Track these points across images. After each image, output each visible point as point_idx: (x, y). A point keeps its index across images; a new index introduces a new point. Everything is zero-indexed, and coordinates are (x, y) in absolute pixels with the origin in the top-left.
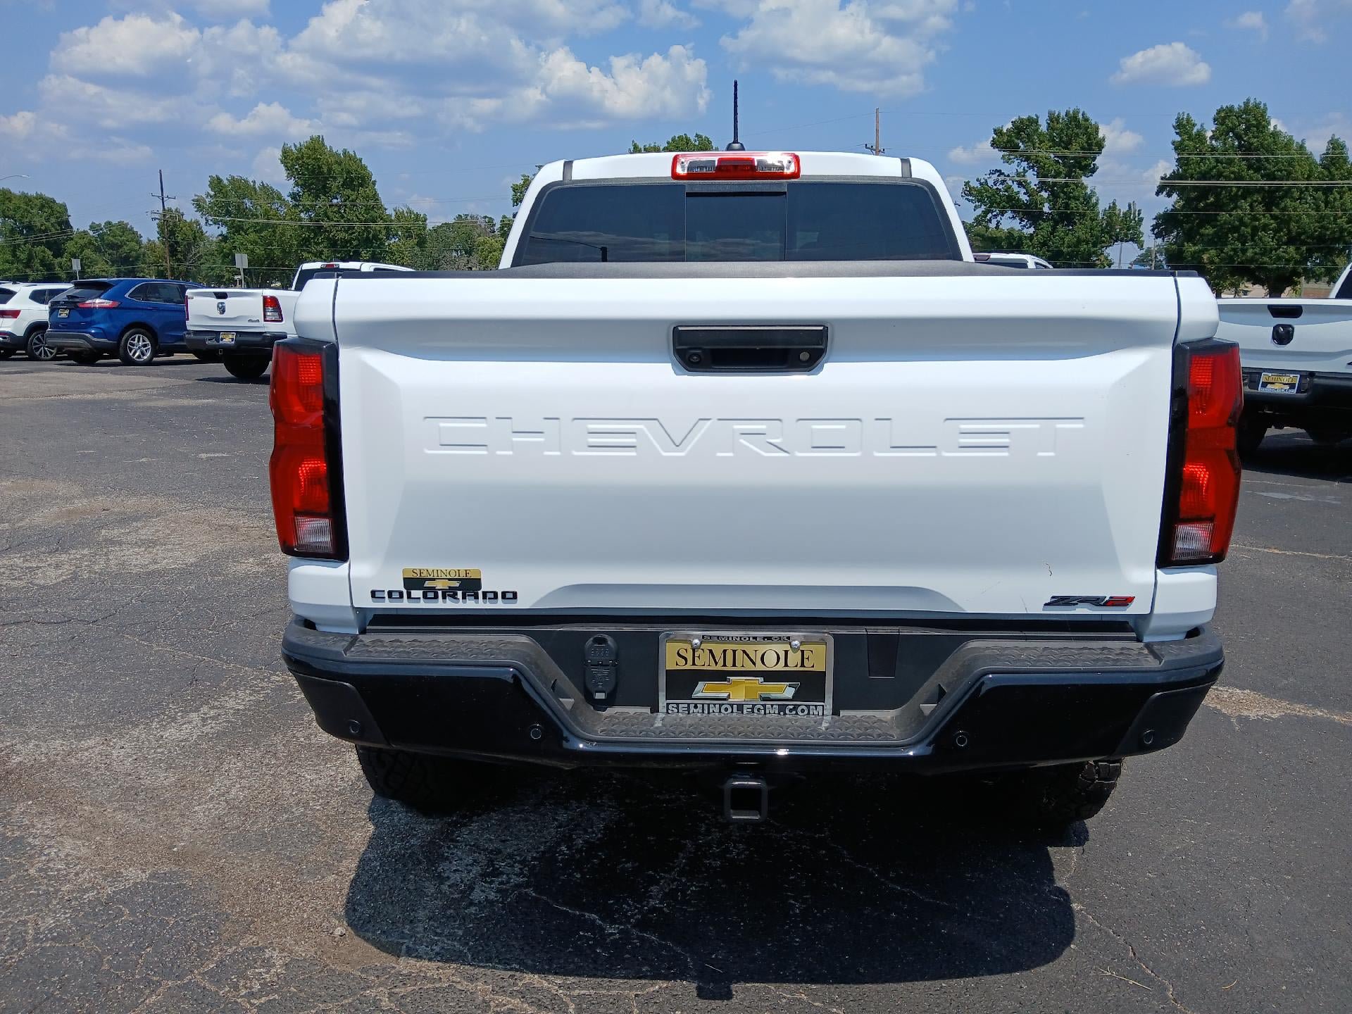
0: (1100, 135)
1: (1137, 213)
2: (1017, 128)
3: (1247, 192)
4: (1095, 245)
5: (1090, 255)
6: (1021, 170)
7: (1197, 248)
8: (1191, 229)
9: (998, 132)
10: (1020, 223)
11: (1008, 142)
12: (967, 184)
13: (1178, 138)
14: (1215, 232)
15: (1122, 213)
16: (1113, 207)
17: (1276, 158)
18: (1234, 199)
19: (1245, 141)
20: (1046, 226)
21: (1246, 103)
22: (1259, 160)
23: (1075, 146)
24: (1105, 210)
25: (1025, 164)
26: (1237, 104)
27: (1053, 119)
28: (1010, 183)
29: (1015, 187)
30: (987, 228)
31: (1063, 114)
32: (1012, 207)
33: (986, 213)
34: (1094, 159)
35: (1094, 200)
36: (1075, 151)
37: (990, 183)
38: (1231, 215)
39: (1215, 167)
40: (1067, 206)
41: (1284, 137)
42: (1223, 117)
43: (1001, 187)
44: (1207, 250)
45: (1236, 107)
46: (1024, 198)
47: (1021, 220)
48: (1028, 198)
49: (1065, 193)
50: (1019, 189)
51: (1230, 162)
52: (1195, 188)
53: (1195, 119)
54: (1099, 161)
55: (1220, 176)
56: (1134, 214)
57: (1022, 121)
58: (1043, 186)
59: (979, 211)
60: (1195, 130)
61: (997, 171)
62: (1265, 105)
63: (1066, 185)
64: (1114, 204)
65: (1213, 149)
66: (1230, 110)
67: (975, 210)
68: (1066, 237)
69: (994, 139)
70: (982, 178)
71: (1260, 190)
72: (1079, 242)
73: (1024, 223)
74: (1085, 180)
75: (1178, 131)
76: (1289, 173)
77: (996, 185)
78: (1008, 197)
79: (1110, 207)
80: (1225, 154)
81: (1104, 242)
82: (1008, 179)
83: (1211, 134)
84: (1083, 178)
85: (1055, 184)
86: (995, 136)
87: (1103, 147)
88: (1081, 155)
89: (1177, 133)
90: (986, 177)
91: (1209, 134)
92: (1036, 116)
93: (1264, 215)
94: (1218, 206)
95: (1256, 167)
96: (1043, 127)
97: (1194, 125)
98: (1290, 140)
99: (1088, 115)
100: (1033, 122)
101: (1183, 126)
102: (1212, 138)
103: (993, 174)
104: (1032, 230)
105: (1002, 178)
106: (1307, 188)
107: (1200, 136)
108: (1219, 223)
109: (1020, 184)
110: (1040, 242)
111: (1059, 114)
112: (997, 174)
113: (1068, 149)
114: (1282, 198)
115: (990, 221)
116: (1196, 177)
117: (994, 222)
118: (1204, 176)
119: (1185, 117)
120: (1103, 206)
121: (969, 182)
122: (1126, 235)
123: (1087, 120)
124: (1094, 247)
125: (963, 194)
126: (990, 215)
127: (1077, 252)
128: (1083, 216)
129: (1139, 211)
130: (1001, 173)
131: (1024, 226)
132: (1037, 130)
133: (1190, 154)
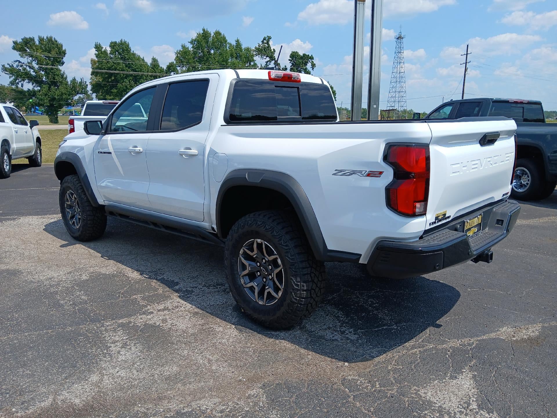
0: (64, 49)
1: (85, 82)
2: (24, 42)
3: (127, 76)
4: (69, 95)
5: (68, 99)
6: (29, 61)
7: (111, 97)
8: (107, 90)
9: (15, 43)
10: (32, 85)
11: (21, 48)
12: (3, 66)
13: (97, 53)
14: (117, 92)
15: (78, 82)
16: (74, 79)
17: (135, 63)
18: (122, 78)
19: (123, 56)
20: (46, 87)
21: (121, 41)
22: (129, 64)
23: (53, 53)
24: (71, 81)
25: (31, 58)
26: (118, 41)
27: (41, 40)
28: (25, 67)
29: (28, 68)
30: (17, 87)
31: (45, 38)
32: (28, 78)
33: (15, 80)
34: (62, 59)
35: (65, 76)
36: (53, 54)
37: (15, 66)
38: (122, 85)
39: (113, 65)
40: (54, 78)
41: (137, 56)
42: (113, 45)
43: (21, 68)
44: (115, 98)
45: (117, 42)
46: (33, 74)
47: (33, 84)
48: (35, 74)
49: (52, 73)
50: (30, 70)
51: (119, 64)
52: (106, 73)
53: (102, 45)
54: (65, 59)
55: (115, 69)
56: (84, 83)
57: (26, 39)
58: (40, 69)
59: (12, 79)
60: (103, 50)
61: (17, 61)
62: (128, 42)
63: (52, 69)
64: (74, 78)
65: (111, 58)
66: (116, 43)
67: (10, 78)
68: (56, 92)
69: (13, 45)
70: (10, 63)
71: (131, 75)
72: (62, 94)
73: (34, 85)
74: (60, 67)
75: (96, 49)
76: (141, 70)
77: (18, 67)
78: (25, 73)
79: (73, 80)
80: (116, 61)
81: (73, 94)
82: (24, 64)
83: (110, 52)
84: (59, 67)
85: (46, 68)
86: (14, 44)
87: (66, 54)
88: (57, 56)
89: (96, 51)
90: (12, 63)
91: (109, 52)
92: (33, 37)
93: (134, 85)
94: (117, 81)
95: (129, 66)
96: (37, 43)
97: (102, 48)
98: (139, 57)
99: (57, 39)
100: (32, 40)
101: (98, 47)
102: (110, 53)
103: (15, 62)
104: (39, 88)
105: (20, 64)
106: (147, 75)
107: (105, 52)
108: (118, 88)
109: (30, 67)
110: (44, 94)
111: (43, 37)
112: (18, 62)
113: (51, 53)
114: (140, 79)
115: (18, 83)
116: (106, 69)
117: (20, 84)
118: (109, 69)
119: (98, 44)
120: (69, 79)
121: (4, 65)
122: (82, 92)
123: (57, 41)
124: (69, 96)
125: (3, 71)
126: (17, 81)
127: (62, 98)
128: (61, 82)
129: (86, 82)
130: (20, 62)
131: (34, 86)
132: (35, 44)
133: (102, 59)
